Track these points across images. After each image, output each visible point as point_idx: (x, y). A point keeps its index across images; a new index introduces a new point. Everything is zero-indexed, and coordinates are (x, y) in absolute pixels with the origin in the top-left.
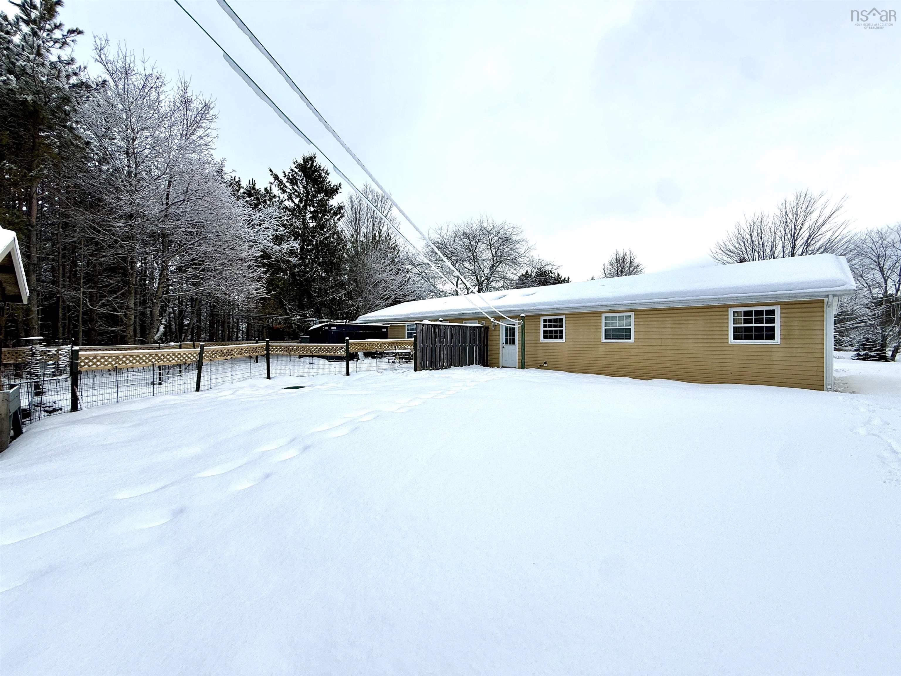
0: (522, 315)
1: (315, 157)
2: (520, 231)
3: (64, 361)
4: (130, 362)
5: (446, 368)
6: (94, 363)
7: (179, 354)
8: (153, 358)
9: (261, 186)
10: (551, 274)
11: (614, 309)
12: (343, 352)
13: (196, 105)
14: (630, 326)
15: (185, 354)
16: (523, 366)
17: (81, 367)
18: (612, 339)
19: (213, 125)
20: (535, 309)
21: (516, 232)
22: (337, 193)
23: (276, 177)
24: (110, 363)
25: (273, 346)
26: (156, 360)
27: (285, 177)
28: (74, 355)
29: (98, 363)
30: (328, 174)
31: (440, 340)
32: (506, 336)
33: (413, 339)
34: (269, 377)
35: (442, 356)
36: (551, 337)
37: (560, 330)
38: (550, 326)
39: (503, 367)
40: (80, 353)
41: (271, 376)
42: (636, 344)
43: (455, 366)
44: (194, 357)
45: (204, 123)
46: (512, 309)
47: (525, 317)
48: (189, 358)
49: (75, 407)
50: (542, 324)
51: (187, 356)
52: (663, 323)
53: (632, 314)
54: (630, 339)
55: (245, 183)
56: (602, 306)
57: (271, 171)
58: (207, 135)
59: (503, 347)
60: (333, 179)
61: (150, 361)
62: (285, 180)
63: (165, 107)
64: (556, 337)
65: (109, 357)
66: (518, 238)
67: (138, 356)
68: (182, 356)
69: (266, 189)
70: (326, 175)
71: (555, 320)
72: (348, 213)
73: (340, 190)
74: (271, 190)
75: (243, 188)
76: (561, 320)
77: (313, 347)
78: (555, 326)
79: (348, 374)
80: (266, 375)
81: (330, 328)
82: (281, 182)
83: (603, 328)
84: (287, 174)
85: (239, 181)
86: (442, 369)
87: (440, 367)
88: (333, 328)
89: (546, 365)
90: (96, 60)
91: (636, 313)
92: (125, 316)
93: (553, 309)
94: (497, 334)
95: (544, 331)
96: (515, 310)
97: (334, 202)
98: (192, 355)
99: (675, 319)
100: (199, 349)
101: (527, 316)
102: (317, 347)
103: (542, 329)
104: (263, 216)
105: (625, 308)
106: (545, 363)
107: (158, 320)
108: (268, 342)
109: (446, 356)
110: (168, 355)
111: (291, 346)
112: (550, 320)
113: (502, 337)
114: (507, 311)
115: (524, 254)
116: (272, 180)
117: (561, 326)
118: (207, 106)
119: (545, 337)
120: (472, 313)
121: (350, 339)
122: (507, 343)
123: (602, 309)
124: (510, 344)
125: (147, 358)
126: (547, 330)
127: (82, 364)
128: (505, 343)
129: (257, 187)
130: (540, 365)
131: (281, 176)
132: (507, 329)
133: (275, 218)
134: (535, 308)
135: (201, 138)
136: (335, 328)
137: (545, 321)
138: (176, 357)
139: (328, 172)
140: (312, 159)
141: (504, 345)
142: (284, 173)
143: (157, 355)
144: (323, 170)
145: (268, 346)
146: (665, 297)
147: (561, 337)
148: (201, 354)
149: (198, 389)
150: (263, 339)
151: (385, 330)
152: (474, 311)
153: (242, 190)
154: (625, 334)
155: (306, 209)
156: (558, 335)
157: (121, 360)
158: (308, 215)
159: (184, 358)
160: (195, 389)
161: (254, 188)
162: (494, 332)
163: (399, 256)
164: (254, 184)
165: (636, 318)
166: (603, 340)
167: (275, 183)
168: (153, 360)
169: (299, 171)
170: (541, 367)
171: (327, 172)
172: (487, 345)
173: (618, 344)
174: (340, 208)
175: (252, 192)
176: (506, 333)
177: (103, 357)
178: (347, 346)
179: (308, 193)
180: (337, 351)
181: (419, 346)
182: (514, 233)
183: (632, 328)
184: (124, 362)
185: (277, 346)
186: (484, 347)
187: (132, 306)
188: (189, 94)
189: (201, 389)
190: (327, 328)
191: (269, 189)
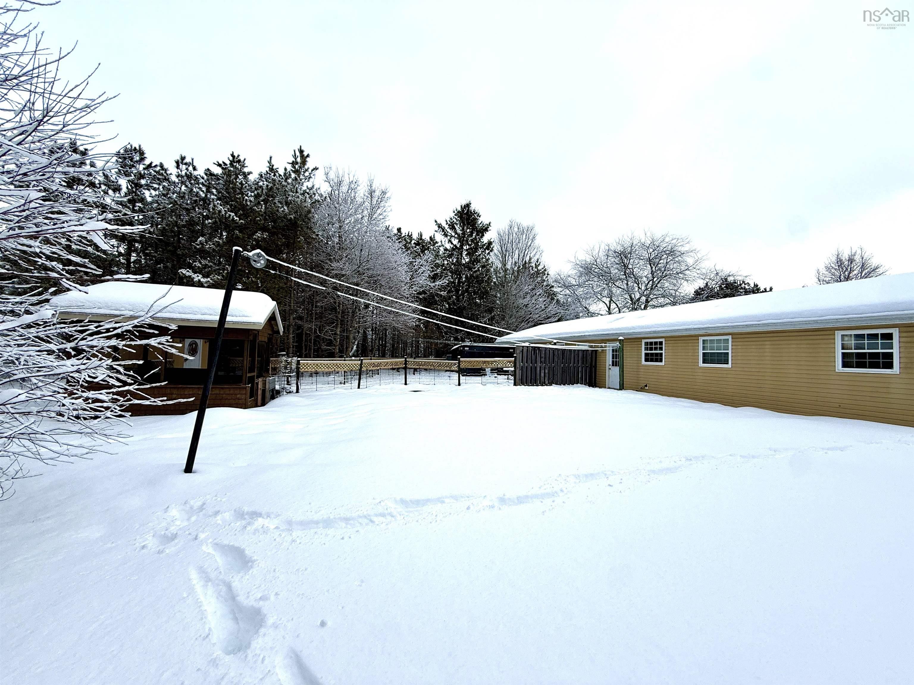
0: (621, 338)
1: (470, 204)
2: (687, 241)
3: (294, 366)
4: (324, 368)
5: (547, 385)
6: (307, 368)
7: (349, 364)
8: (335, 366)
9: (426, 237)
10: (743, 286)
11: (710, 332)
12: (456, 367)
13: (377, 193)
14: (728, 350)
15: (352, 364)
16: (622, 387)
17: (301, 369)
18: (711, 363)
19: (387, 205)
20: (634, 333)
21: (682, 243)
22: (487, 231)
23: (440, 226)
24: (314, 368)
25: (409, 361)
26: (336, 368)
27: (447, 224)
28: (298, 363)
29: (309, 368)
30: (480, 217)
31: (541, 360)
32: (613, 358)
33: (514, 359)
34: (406, 384)
35: (543, 375)
36: (652, 360)
37: (660, 353)
38: (651, 349)
39: (609, 388)
40: (301, 362)
41: (407, 383)
42: (733, 369)
43: (556, 384)
44: (357, 367)
45: (382, 204)
46: (615, 332)
47: (623, 340)
48: (354, 367)
49: (297, 391)
50: (643, 346)
51: (353, 366)
52: (763, 347)
53: (730, 337)
54: (728, 364)
55: (415, 236)
56: (699, 329)
57: (436, 221)
58: (385, 211)
59: (610, 369)
60: (483, 220)
61: (333, 368)
62: (447, 227)
63: (359, 200)
64: (656, 361)
65: (314, 365)
66: (683, 249)
67: (327, 365)
68: (350, 366)
69: (431, 238)
70: (478, 218)
71: (656, 343)
72: (496, 247)
73: (490, 228)
74: (434, 237)
75: (414, 239)
76: (661, 343)
77: (435, 363)
78: (656, 349)
79: (459, 385)
80: (404, 382)
81: (464, 349)
82: (443, 230)
83: (701, 352)
84: (448, 222)
85: (411, 235)
86: (542, 385)
87: (540, 384)
88: (466, 349)
89: (647, 388)
90: (325, 181)
91: (734, 336)
92: (335, 339)
93: (650, 333)
94: (604, 356)
95: (645, 353)
96: (617, 333)
97: (485, 239)
98: (356, 366)
99: (774, 343)
100: (360, 362)
101: (625, 339)
102: (438, 363)
103: (644, 352)
104: (422, 262)
105: (722, 331)
106: (646, 386)
107: (352, 342)
108: (406, 358)
109: (547, 375)
110: (343, 365)
111: (421, 361)
112: (651, 343)
113: (609, 359)
114: (610, 334)
115: (694, 266)
116: (437, 228)
117: (661, 349)
118: (384, 193)
119: (646, 360)
120: (581, 336)
121: (461, 358)
122: (613, 365)
123: (701, 332)
124: (616, 366)
125: (332, 366)
126: (649, 353)
127: (302, 368)
128: (611, 364)
129: (423, 238)
130: (641, 388)
131: (444, 224)
132: (613, 350)
133: (431, 262)
134: (634, 331)
135: (380, 214)
136: (468, 349)
137: (647, 344)
138: (347, 366)
139: (480, 215)
140: (468, 205)
141: (610, 367)
142: (446, 221)
143: (337, 365)
144: (477, 213)
145: (406, 361)
146: (758, 320)
147: (661, 361)
148: (361, 364)
149: (359, 387)
150: (403, 357)
151: (512, 350)
152: (583, 334)
153: (413, 242)
154: (723, 358)
155: (462, 248)
156: (658, 358)
157: (319, 367)
158: (465, 253)
159: (351, 367)
160: (357, 387)
161: (421, 239)
162: (602, 354)
163: (548, 280)
164: (421, 236)
165: (734, 342)
166: (701, 364)
167: (439, 231)
168: (335, 368)
169: (458, 217)
170: (642, 389)
171: (478, 215)
172: (595, 367)
173: (715, 369)
174: (490, 243)
175: (420, 242)
176: (613, 355)
177: (311, 365)
178: (459, 363)
179: (464, 234)
180: (451, 367)
181: (518, 365)
182: (679, 245)
183: (730, 352)
184: (320, 368)
185: (411, 361)
186: (591, 369)
187: (338, 333)
188: (373, 188)
189: (361, 387)
190: (461, 348)
191: (433, 237)
